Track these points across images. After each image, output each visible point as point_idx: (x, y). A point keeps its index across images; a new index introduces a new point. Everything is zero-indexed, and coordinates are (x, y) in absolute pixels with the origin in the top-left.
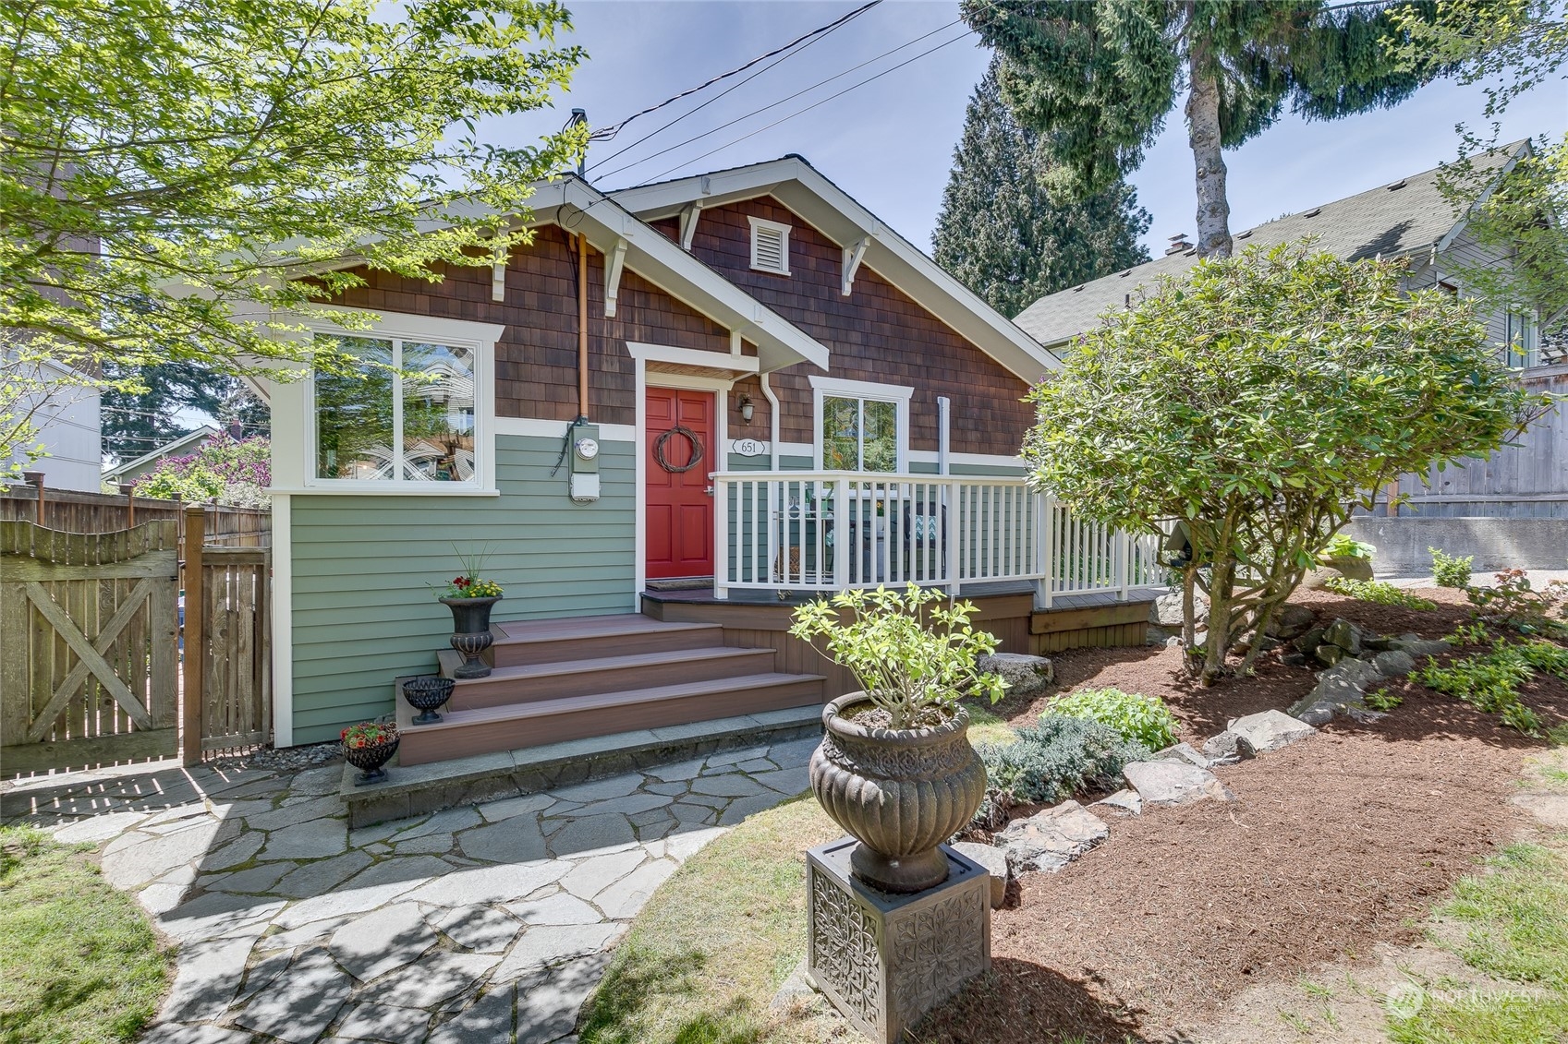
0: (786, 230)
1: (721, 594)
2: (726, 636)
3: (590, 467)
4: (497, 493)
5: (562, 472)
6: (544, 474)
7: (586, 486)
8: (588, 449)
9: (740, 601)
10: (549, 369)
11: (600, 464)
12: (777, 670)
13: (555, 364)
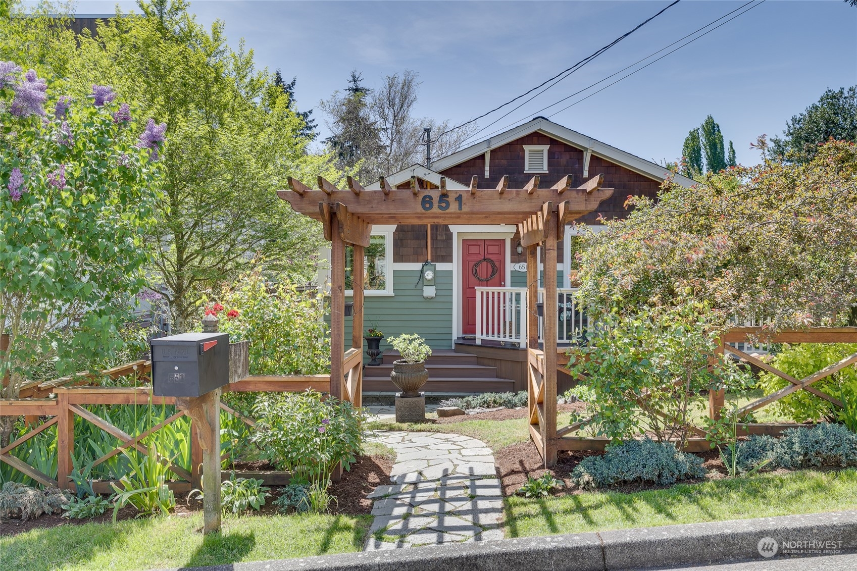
0: (546, 148)
1: (478, 342)
2: (479, 360)
3: (430, 283)
4: (393, 294)
5: (420, 285)
6: (412, 287)
7: (429, 291)
8: (429, 275)
9: (486, 344)
10: (414, 241)
11: (435, 282)
12: (497, 377)
13: (417, 238)
